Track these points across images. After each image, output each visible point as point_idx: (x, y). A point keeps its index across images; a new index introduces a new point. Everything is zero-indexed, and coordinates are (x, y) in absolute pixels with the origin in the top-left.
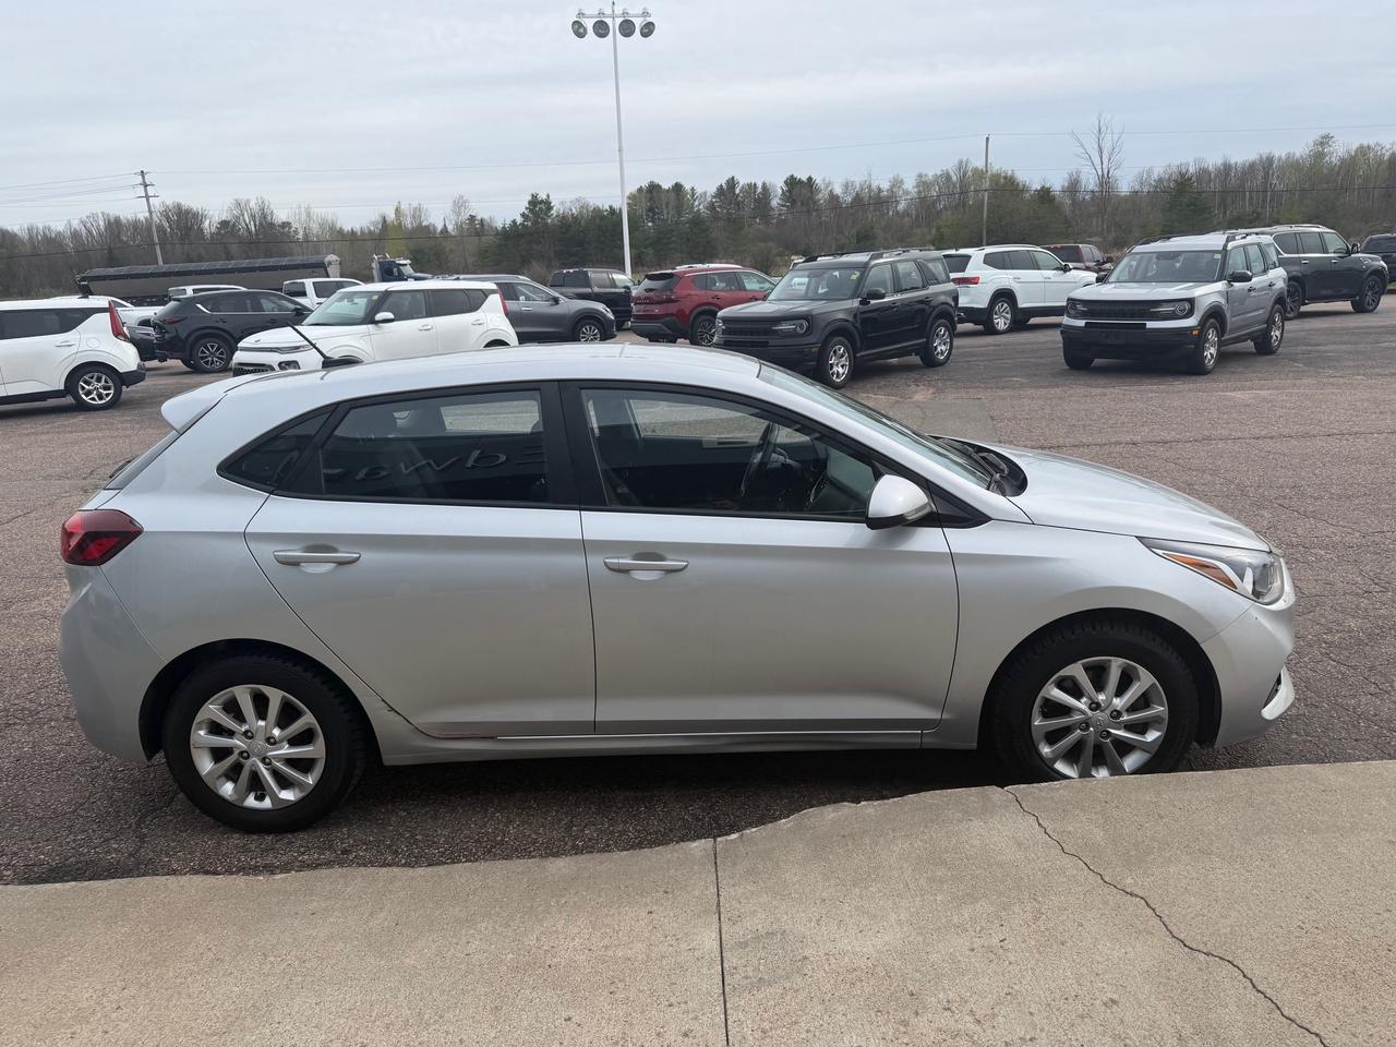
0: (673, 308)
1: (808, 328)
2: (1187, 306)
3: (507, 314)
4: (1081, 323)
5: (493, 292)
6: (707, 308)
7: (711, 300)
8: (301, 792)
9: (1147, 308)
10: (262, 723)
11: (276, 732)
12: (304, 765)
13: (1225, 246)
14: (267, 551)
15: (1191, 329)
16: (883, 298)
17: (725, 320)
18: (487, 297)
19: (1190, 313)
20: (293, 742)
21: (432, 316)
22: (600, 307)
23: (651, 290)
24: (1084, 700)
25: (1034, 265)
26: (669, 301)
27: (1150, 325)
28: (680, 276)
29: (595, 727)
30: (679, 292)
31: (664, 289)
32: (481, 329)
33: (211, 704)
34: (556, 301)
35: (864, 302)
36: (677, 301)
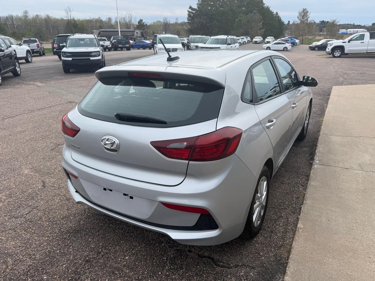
2: (98, 53)
9: (89, 54)
27: (91, 58)
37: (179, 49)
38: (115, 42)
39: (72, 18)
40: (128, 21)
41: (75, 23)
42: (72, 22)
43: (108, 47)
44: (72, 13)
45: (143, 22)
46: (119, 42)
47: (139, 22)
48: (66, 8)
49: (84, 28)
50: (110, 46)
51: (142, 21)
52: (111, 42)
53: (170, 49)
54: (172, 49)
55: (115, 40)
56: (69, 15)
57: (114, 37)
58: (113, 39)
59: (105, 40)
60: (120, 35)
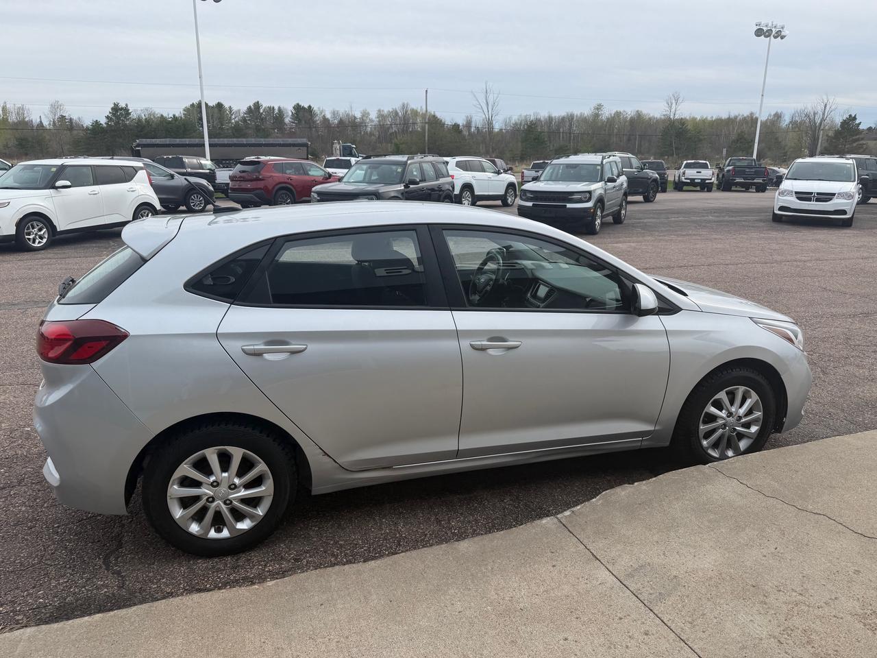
0: (261, 184)
2: (588, 195)
3: (152, 184)
4: (530, 204)
5: (141, 168)
6: (284, 185)
7: (286, 181)
8: (252, 522)
9: (566, 196)
10: (225, 475)
11: (237, 481)
12: (254, 502)
13: (602, 162)
14: (235, 347)
15: (590, 208)
16: (418, 184)
17: (319, 193)
18: (137, 172)
19: (589, 200)
20: (248, 486)
21: (97, 184)
22: (204, 182)
23: (244, 172)
24: (724, 411)
26: (258, 179)
27: (569, 206)
28: (265, 163)
29: (458, 454)
30: (265, 174)
31: (252, 172)
32: (134, 195)
33: (185, 464)
34: (172, 177)
35: (407, 186)
36: (263, 180)
37: (839, 194)
38: (729, 171)
39: (677, 117)
40: (818, 121)
41: (681, 128)
42: (676, 124)
43: (707, 181)
45: (857, 122)
46: (738, 171)
47: (844, 123)
49: (701, 137)
50: (711, 179)
51: (855, 118)
52: (721, 169)
53: (811, 193)
54: (818, 194)
55: (731, 168)
56: (673, 110)
57: (731, 160)
58: (728, 165)
59: (705, 166)
60: (755, 157)
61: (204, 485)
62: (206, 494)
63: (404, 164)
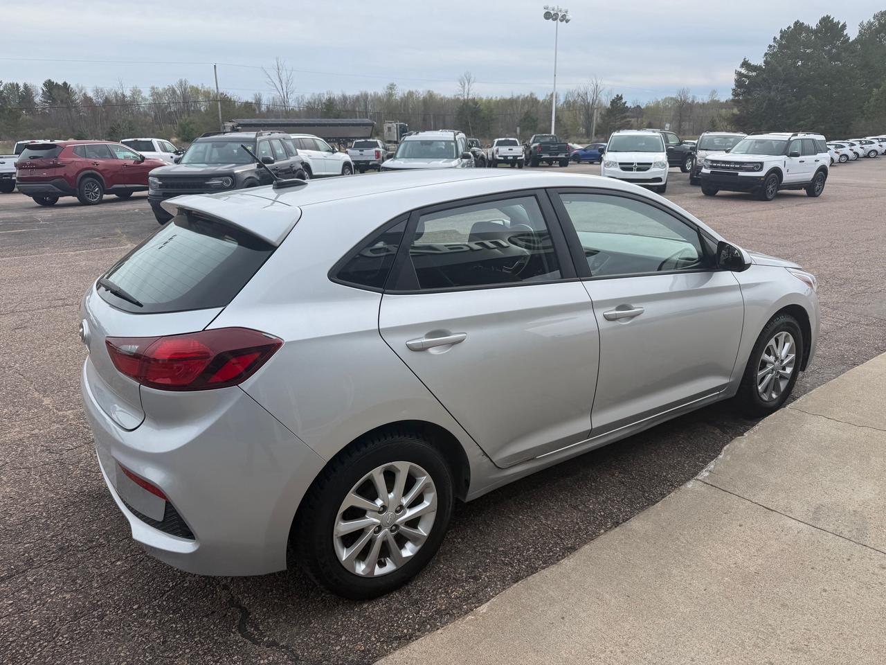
0: (60, 172)
1: (233, 183)
6: (89, 171)
7: (92, 166)
10: (391, 496)
11: (403, 501)
13: (455, 138)
14: (399, 342)
17: (160, 177)
20: (412, 505)
23: (35, 157)
25: (317, 148)
26: (56, 166)
28: (62, 147)
29: (590, 433)
30: (63, 159)
31: (47, 157)
36: (64, 166)
37: (655, 163)
38: (535, 148)
39: (470, 97)
40: (590, 100)
41: (475, 108)
42: (470, 103)
43: (519, 158)
44: (472, 88)
45: (623, 101)
46: (544, 148)
47: (613, 102)
48: (463, 75)
49: (494, 117)
50: (522, 156)
51: (621, 98)
52: (528, 147)
53: (632, 164)
54: (638, 164)
55: (537, 144)
56: (466, 90)
57: (535, 137)
58: (534, 142)
59: (514, 144)
60: (553, 133)
61: (369, 513)
62: (374, 524)
63: (254, 141)
